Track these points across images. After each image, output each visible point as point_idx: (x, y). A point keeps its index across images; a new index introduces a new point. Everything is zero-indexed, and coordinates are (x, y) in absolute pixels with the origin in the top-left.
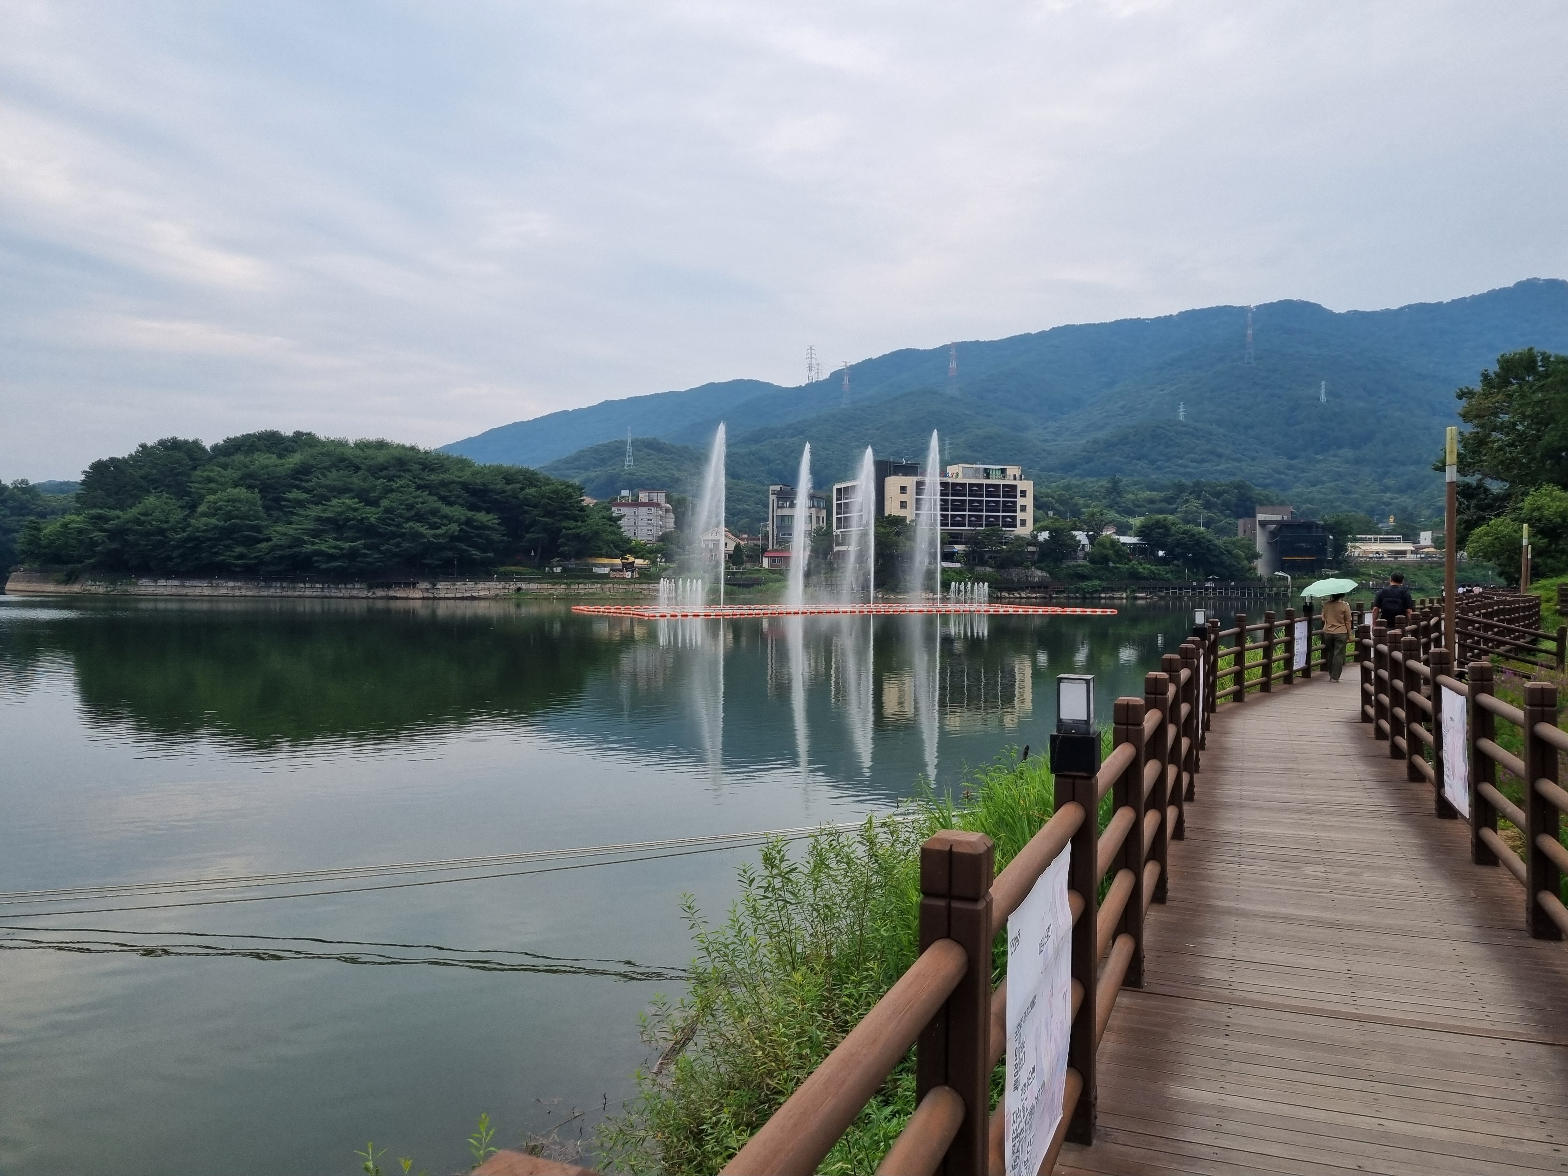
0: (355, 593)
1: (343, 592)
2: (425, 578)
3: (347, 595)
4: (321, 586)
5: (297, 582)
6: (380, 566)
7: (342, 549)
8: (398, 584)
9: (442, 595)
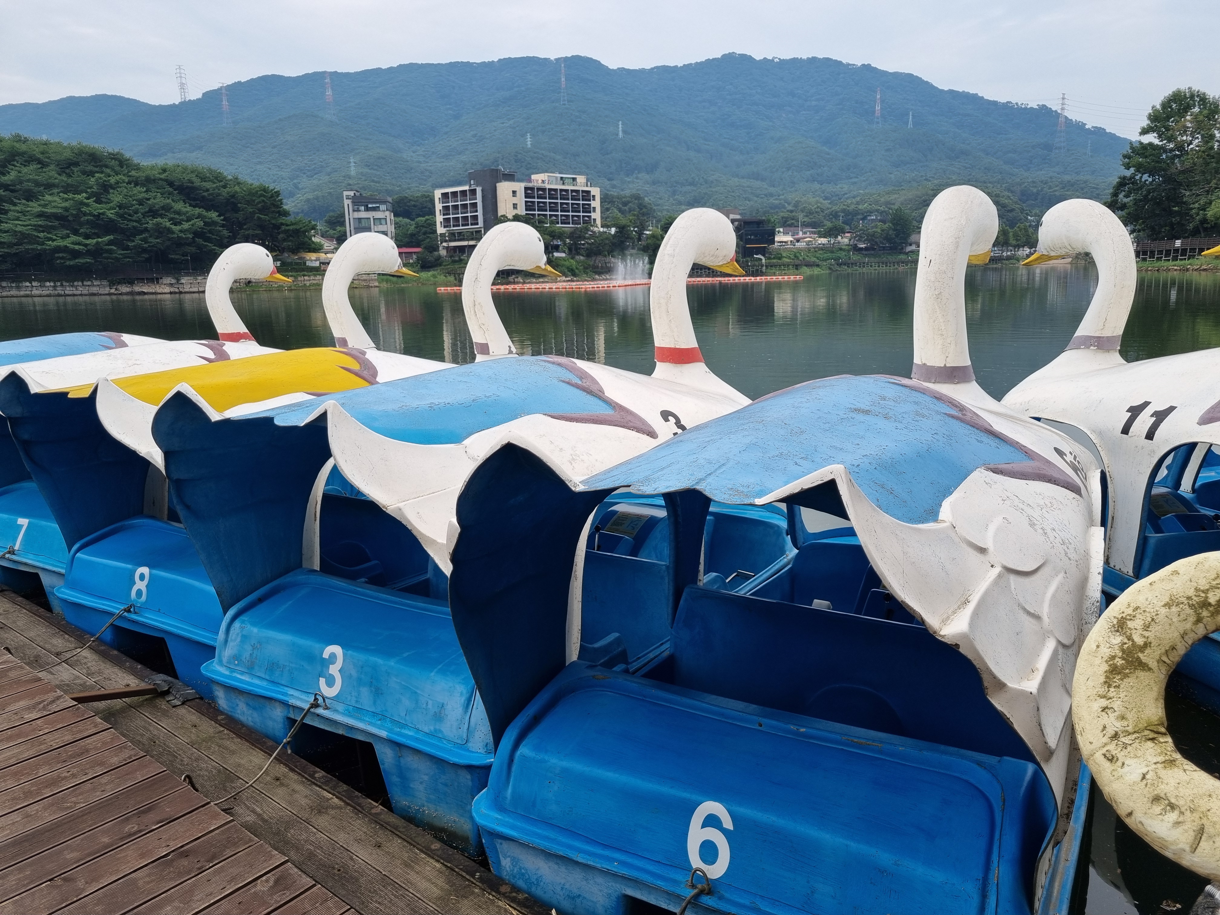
0: (94, 290)
1: (81, 289)
2: (168, 274)
3: (85, 292)
4: (52, 284)
5: (21, 282)
6: (129, 261)
7: (86, 245)
8: (141, 280)
9: (187, 290)
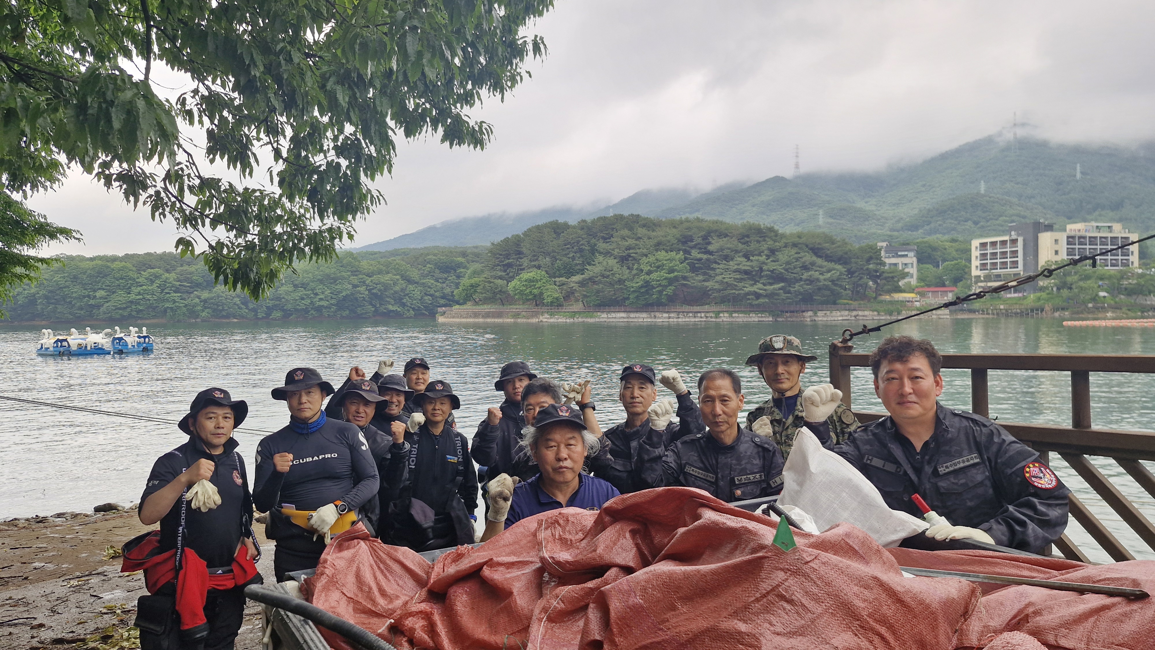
2: (810, 309)
7: (765, 290)
